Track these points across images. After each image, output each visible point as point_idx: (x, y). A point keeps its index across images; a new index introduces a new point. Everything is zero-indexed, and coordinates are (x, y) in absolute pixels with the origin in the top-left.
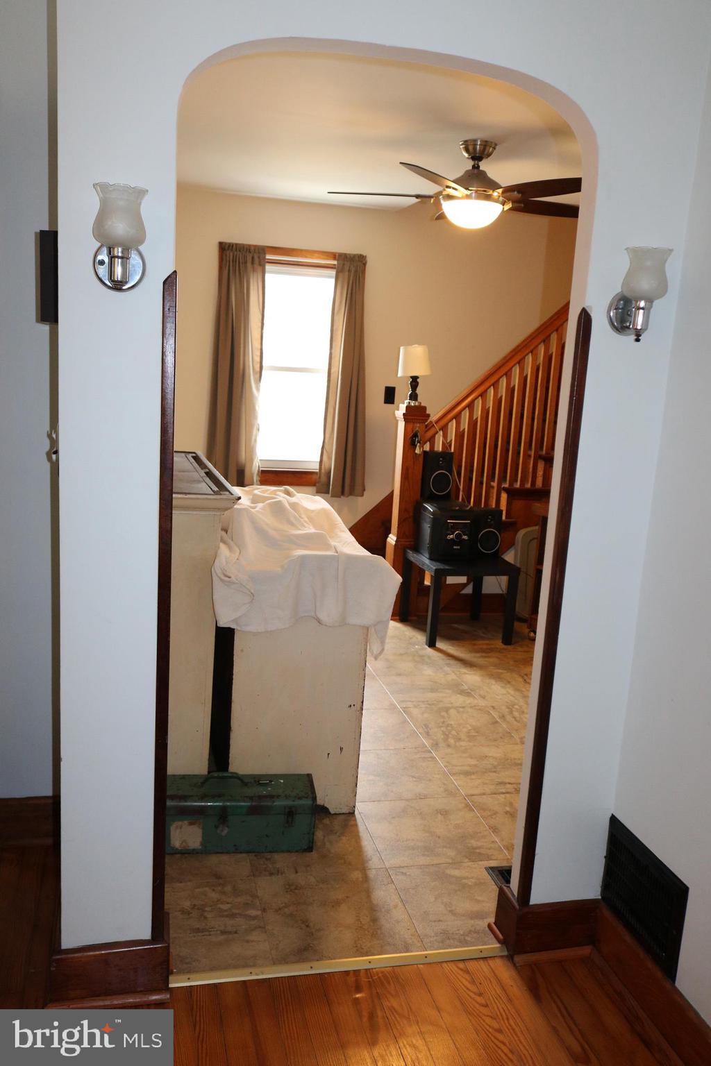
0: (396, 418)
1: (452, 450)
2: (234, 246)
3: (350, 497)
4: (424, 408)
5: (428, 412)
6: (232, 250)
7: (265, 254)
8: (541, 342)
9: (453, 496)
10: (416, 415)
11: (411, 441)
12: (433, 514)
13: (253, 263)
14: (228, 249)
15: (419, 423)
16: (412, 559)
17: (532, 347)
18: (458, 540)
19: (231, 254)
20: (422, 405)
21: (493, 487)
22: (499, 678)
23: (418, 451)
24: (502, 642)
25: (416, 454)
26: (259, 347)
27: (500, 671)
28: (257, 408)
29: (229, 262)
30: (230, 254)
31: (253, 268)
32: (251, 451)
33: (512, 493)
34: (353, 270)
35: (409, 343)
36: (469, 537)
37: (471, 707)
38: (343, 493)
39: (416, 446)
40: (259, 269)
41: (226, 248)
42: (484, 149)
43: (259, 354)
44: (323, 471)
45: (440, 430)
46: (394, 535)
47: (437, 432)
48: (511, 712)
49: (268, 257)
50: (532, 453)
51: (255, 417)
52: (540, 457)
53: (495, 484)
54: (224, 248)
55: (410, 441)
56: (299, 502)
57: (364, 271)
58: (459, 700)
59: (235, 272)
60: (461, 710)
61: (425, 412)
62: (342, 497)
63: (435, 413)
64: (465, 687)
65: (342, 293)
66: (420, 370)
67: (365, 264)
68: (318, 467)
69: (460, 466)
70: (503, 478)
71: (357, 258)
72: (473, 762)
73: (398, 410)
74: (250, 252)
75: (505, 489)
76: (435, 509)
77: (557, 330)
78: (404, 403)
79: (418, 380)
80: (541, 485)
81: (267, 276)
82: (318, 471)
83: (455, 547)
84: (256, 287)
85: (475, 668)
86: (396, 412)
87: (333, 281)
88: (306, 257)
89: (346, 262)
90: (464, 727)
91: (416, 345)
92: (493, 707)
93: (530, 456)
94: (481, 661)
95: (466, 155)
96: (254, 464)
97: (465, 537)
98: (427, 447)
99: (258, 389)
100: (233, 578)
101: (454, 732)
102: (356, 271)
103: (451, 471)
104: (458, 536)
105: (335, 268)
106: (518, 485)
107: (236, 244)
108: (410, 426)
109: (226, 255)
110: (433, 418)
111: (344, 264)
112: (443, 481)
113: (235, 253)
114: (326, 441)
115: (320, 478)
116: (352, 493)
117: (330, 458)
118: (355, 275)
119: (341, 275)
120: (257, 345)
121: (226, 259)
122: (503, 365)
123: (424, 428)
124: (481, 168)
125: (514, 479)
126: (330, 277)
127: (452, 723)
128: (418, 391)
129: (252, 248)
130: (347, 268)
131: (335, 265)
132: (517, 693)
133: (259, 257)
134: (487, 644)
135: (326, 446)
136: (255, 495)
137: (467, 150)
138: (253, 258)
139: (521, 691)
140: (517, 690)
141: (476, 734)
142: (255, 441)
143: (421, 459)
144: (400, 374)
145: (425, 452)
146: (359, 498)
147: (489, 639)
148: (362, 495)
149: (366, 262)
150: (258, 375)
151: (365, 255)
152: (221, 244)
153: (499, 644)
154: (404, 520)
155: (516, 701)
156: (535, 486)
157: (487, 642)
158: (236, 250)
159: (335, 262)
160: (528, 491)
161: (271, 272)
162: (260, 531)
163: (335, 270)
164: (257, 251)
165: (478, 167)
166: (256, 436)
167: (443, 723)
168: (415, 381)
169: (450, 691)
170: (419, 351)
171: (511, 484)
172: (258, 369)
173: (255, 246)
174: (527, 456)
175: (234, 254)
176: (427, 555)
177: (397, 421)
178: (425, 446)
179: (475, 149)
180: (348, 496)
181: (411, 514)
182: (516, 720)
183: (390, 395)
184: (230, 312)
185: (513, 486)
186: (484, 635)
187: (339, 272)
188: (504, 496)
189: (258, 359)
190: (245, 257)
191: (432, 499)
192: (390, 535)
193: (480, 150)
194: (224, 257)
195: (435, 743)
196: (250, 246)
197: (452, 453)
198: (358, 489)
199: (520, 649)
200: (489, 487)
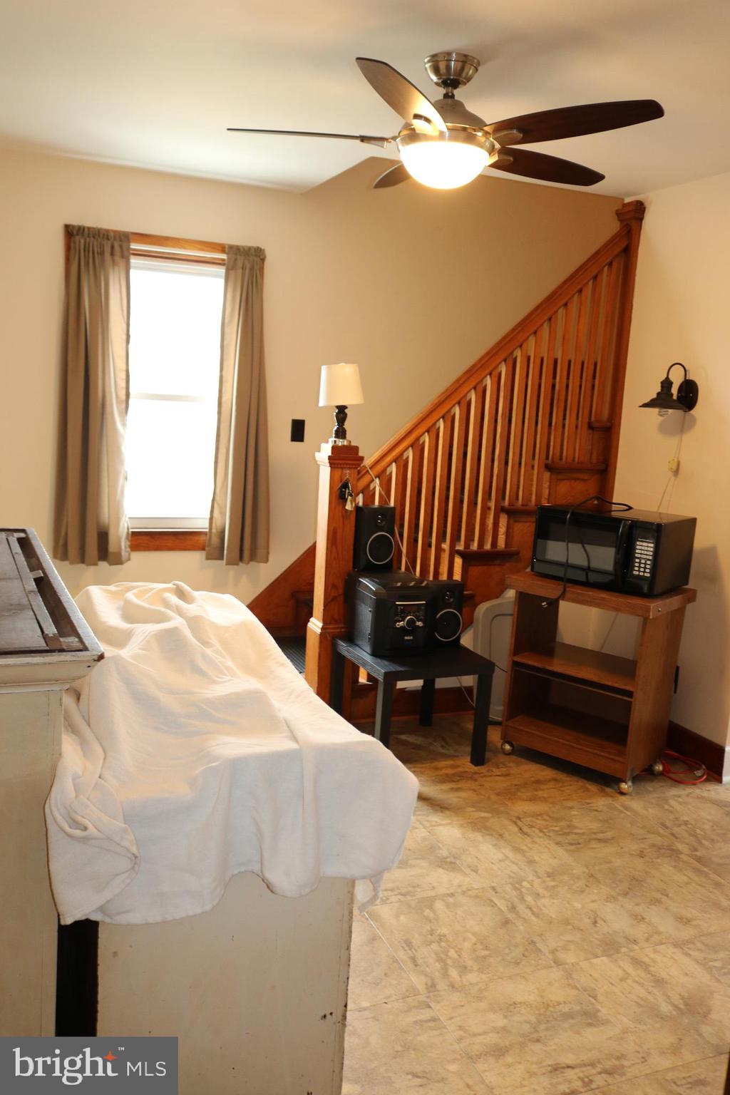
0: (316, 461)
1: (392, 504)
2: (86, 230)
3: (252, 564)
4: (356, 449)
5: (361, 454)
6: (83, 235)
7: (129, 242)
8: (502, 361)
9: (395, 565)
10: (344, 458)
11: (340, 493)
12: (375, 593)
13: (112, 254)
14: (77, 234)
15: (350, 468)
16: (345, 654)
17: (491, 368)
18: (412, 627)
19: (82, 241)
20: (353, 444)
21: (444, 550)
22: (487, 829)
23: (349, 507)
24: (472, 762)
25: (347, 510)
26: (124, 366)
27: (483, 815)
28: (123, 449)
29: (80, 250)
30: (80, 241)
31: (113, 261)
32: (117, 507)
33: (468, 557)
34: (248, 266)
35: (333, 360)
36: (423, 623)
37: (464, 893)
38: (241, 558)
39: (346, 500)
40: (121, 262)
41: (75, 232)
42: (462, 69)
43: (124, 376)
44: (214, 530)
45: (376, 477)
46: (318, 619)
47: (373, 480)
48: (522, 899)
49: (134, 246)
50: (492, 504)
51: (122, 463)
52: (503, 510)
53: (446, 546)
54: (71, 232)
55: (338, 493)
56: (204, 615)
57: (262, 270)
58: (442, 880)
59: (88, 263)
60: (451, 900)
61: (357, 454)
62: (241, 564)
63: (369, 455)
64: (444, 853)
65: (234, 298)
66: (351, 397)
67: (263, 260)
68: (207, 525)
69: (402, 526)
70: (456, 538)
71: (253, 251)
72: (499, 1021)
73: (319, 451)
74: (108, 239)
75: (459, 553)
76: (378, 586)
77: (521, 346)
78: (327, 442)
79: (346, 411)
80: (503, 546)
81: (132, 272)
82: (207, 530)
83: (406, 638)
84: (117, 286)
85: (448, 812)
86: (317, 454)
87: (221, 282)
88: (185, 248)
89: (238, 257)
90: (465, 940)
91: (343, 364)
92: (493, 888)
93: (489, 508)
94: (452, 798)
95: (435, 78)
96: (121, 525)
97: (420, 624)
98: (360, 500)
99: (124, 424)
100: (92, 830)
101: (452, 953)
102: (252, 269)
103: (393, 534)
104: (411, 622)
105: (224, 265)
106: (475, 546)
107: (89, 228)
108: (338, 473)
109: (75, 243)
110: (368, 462)
111: (236, 260)
112: (384, 546)
113: (88, 239)
114: (218, 491)
115: (210, 539)
116: (253, 557)
117: (223, 514)
118: (251, 275)
119: (232, 272)
120: (121, 364)
121: (75, 248)
122: (456, 390)
123: (356, 475)
124: (456, 98)
125: (469, 539)
126: (217, 276)
127: (444, 931)
128: (347, 425)
129: (112, 234)
130: (240, 264)
131: (223, 260)
132: (519, 857)
133: (121, 247)
134: (453, 767)
135: (217, 498)
136: (127, 602)
137: (436, 70)
138: (112, 247)
139: (522, 852)
140: (516, 849)
141: (486, 953)
142: (122, 493)
143: (353, 517)
144: (322, 403)
145: (357, 508)
146: (262, 565)
147: (451, 757)
148: (266, 561)
149: (265, 257)
150: (123, 406)
151: (263, 248)
152: (67, 227)
153: (465, 764)
154: (332, 600)
155: (522, 874)
156: (496, 547)
157: (450, 762)
158: (89, 236)
159: (224, 256)
160: (487, 553)
161: (136, 268)
162: (144, 701)
163: (224, 267)
164: (117, 238)
165: (453, 96)
166: (123, 487)
167: (432, 932)
168: (342, 412)
169: (425, 864)
170: (348, 372)
171: (467, 545)
172: (124, 397)
173: (115, 232)
174: (486, 509)
175: (85, 242)
176: (368, 649)
177: (318, 466)
178: (357, 498)
179: (448, 67)
180: (248, 563)
181: (341, 591)
182: (533, 913)
183: (298, 430)
184: (82, 318)
185: (469, 548)
186: (443, 751)
187: (230, 268)
188: (458, 561)
189: (123, 384)
190: (102, 246)
191: (370, 571)
192: (312, 619)
193: (455, 69)
194: (72, 245)
195: (430, 983)
196: (107, 231)
197: (394, 509)
198: (261, 552)
199: (497, 772)
200: (439, 550)
